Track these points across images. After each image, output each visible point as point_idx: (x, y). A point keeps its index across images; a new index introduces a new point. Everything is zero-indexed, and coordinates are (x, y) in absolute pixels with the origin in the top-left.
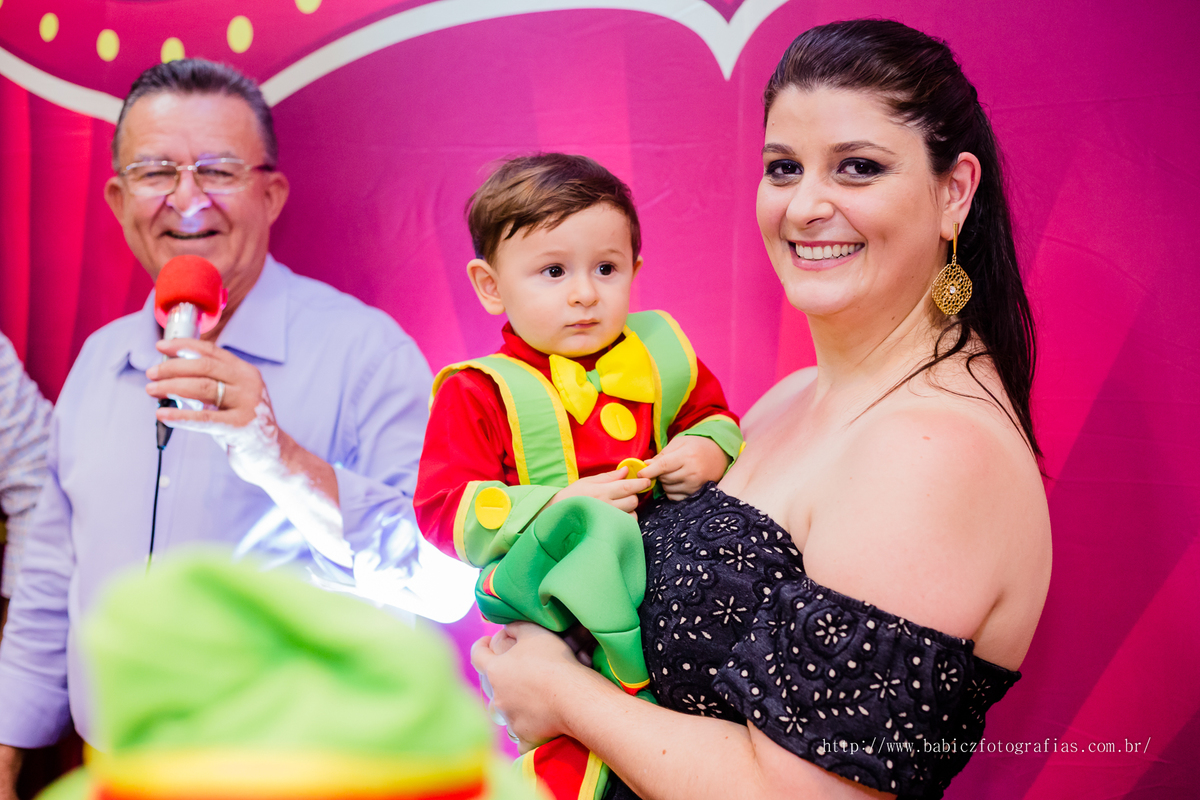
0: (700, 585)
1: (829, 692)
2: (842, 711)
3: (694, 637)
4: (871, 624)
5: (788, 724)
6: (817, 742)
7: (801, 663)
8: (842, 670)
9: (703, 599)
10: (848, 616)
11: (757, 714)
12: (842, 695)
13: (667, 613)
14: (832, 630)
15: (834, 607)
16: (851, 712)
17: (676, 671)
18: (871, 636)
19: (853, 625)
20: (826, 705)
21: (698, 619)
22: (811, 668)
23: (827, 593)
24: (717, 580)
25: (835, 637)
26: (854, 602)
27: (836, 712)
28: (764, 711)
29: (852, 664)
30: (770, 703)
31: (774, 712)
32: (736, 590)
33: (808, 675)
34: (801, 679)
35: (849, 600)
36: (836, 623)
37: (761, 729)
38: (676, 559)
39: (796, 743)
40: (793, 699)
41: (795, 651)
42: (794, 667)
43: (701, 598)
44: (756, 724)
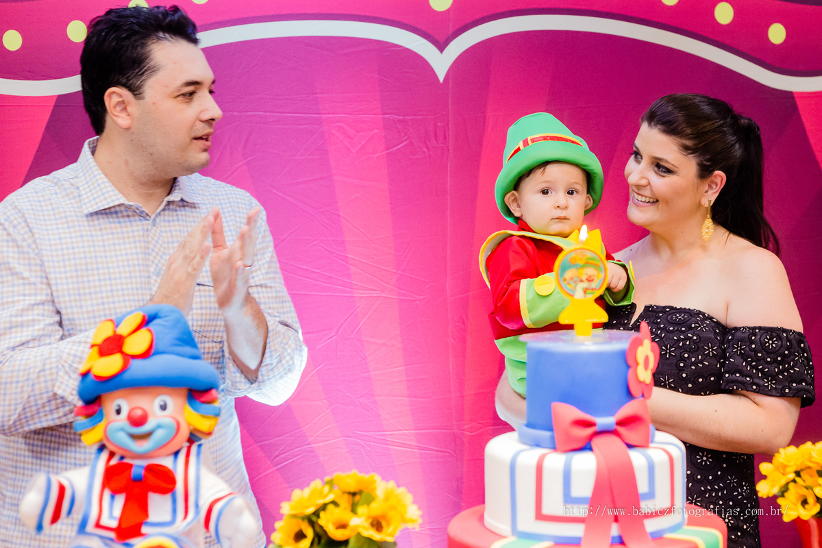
0: (695, 342)
1: (781, 367)
2: (788, 372)
3: (701, 366)
4: (785, 335)
5: (768, 386)
6: (783, 388)
7: (764, 359)
8: (783, 356)
9: (698, 348)
10: (774, 334)
11: (754, 387)
12: (786, 366)
13: (682, 359)
14: (771, 342)
15: (767, 332)
16: (792, 371)
17: (695, 384)
18: (787, 339)
19: (779, 338)
20: (781, 372)
21: (700, 357)
22: (769, 360)
23: (760, 328)
25: (773, 344)
26: (774, 328)
27: (786, 374)
28: (756, 385)
29: (786, 352)
30: (756, 381)
31: (761, 383)
32: (709, 340)
33: (769, 363)
34: (766, 366)
35: (771, 328)
36: (771, 339)
37: (758, 393)
38: (670, 335)
39: (774, 392)
40: (765, 375)
41: (760, 355)
42: (762, 362)
43: (696, 348)
44: (755, 391)
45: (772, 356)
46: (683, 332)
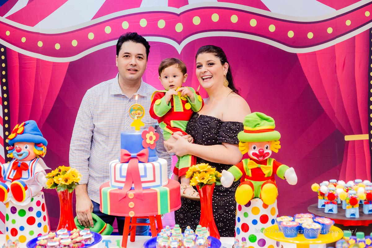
0: (208, 128)
1: (235, 134)
3: (210, 136)
4: (238, 124)
5: (230, 141)
6: (235, 141)
7: (229, 132)
11: (225, 141)
13: (204, 134)
15: (232, 123)
17: (207, 142)
18: (239, 125)
19: (236, 125)
20: (235, 136)
21: (210, 133)
23: (230, 122)
24: (210, 127)
25: (233, 127)
27: (237, 137)
28: (226, 140)
29: (237, 130)
30: (226, 139)
31: (228, 139)
32: (214, 128)
33: (231, 133)
35: (234, 122)
36: (233, 125)
37: (226, 143)
38: (202, 126)
39: (232, 143)
40: (230, 137)
41: (228, 130)
42: (229, 133)
43: (209, 130)
44: (225, 142)
45: (232, 131)
46: (206, 125)
